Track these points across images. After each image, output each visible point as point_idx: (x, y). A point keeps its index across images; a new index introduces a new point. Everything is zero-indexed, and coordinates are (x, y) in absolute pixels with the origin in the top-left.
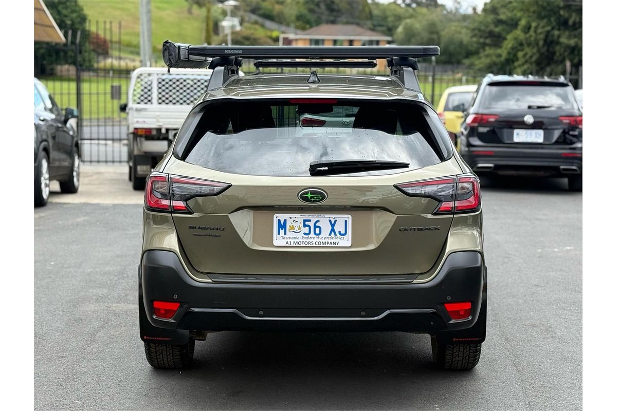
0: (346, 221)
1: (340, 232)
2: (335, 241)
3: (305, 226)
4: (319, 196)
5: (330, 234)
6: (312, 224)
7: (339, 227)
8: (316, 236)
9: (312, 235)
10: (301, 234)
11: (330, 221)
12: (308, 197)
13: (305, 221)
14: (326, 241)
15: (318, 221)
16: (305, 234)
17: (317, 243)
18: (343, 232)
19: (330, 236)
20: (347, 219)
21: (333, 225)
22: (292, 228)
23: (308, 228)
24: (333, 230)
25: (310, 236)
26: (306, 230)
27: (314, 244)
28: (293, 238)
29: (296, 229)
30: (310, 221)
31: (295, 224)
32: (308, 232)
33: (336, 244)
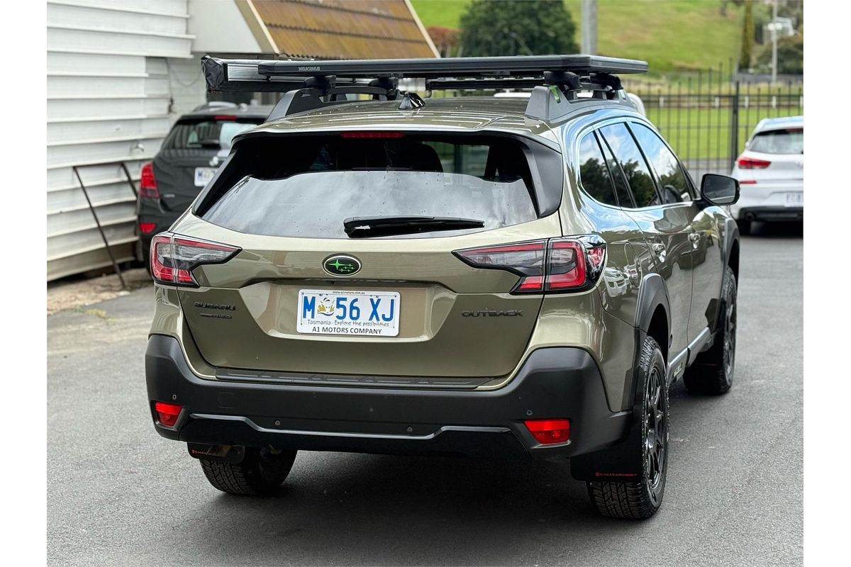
0: (392, 301)
1: (383, 316)
2: (377, 328)
3: (339, 306)
4: (350, 265)
5: (371, 319)
6: (347, 304)
7: (383, 309)
8: (352, 321)
9: (347, 318)
10: (333, 318)
11: (372, 300)
12: (335, 266)
13: (339, 300)
14: (365, 327)
15: (356, 300)
16: (338, 317)
17: (353, 331)
18: (388, 316)
19: (370, 322)
20: (393, 298)
21: (375, 306)
22: (322, 308)
23: (342, 309)
24: (375, 313)
25: (344, 320)
26: (340, 312)
27: (349, 331)
28: (322, 323)
29: (328, 311)
30: (345, 299)
31: (326, 304)
32: (342, 315)
33: (378, 332)
